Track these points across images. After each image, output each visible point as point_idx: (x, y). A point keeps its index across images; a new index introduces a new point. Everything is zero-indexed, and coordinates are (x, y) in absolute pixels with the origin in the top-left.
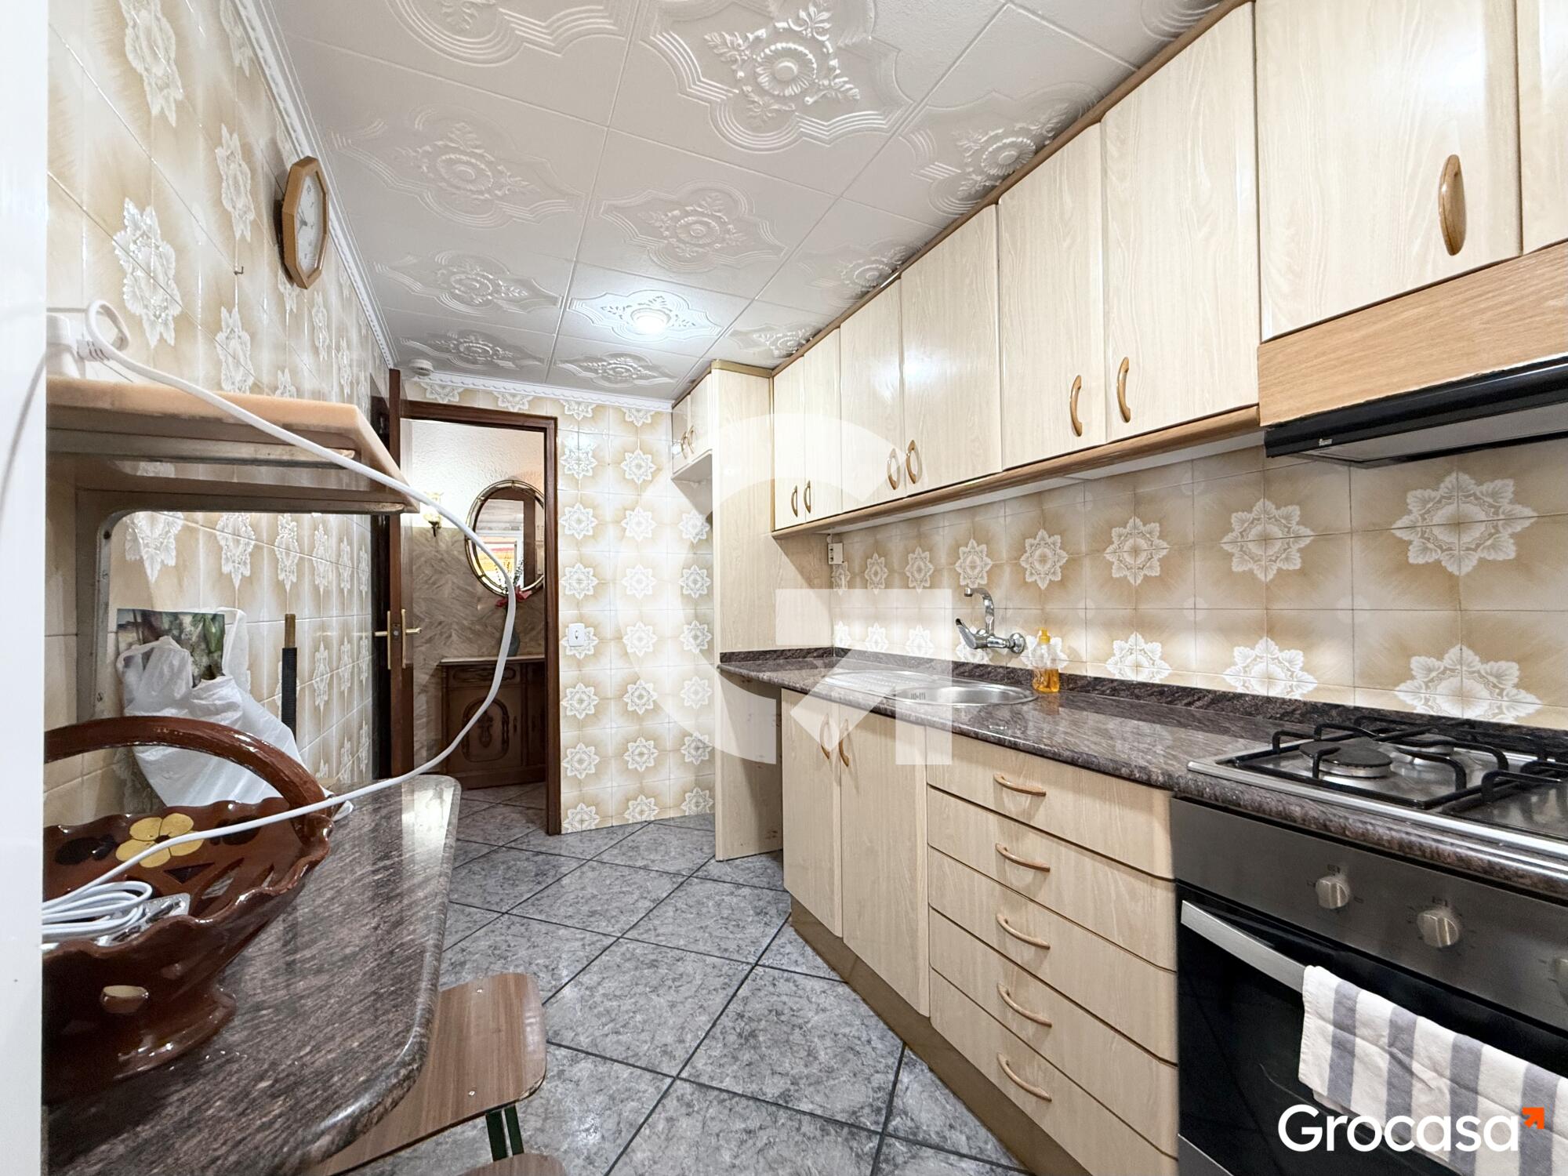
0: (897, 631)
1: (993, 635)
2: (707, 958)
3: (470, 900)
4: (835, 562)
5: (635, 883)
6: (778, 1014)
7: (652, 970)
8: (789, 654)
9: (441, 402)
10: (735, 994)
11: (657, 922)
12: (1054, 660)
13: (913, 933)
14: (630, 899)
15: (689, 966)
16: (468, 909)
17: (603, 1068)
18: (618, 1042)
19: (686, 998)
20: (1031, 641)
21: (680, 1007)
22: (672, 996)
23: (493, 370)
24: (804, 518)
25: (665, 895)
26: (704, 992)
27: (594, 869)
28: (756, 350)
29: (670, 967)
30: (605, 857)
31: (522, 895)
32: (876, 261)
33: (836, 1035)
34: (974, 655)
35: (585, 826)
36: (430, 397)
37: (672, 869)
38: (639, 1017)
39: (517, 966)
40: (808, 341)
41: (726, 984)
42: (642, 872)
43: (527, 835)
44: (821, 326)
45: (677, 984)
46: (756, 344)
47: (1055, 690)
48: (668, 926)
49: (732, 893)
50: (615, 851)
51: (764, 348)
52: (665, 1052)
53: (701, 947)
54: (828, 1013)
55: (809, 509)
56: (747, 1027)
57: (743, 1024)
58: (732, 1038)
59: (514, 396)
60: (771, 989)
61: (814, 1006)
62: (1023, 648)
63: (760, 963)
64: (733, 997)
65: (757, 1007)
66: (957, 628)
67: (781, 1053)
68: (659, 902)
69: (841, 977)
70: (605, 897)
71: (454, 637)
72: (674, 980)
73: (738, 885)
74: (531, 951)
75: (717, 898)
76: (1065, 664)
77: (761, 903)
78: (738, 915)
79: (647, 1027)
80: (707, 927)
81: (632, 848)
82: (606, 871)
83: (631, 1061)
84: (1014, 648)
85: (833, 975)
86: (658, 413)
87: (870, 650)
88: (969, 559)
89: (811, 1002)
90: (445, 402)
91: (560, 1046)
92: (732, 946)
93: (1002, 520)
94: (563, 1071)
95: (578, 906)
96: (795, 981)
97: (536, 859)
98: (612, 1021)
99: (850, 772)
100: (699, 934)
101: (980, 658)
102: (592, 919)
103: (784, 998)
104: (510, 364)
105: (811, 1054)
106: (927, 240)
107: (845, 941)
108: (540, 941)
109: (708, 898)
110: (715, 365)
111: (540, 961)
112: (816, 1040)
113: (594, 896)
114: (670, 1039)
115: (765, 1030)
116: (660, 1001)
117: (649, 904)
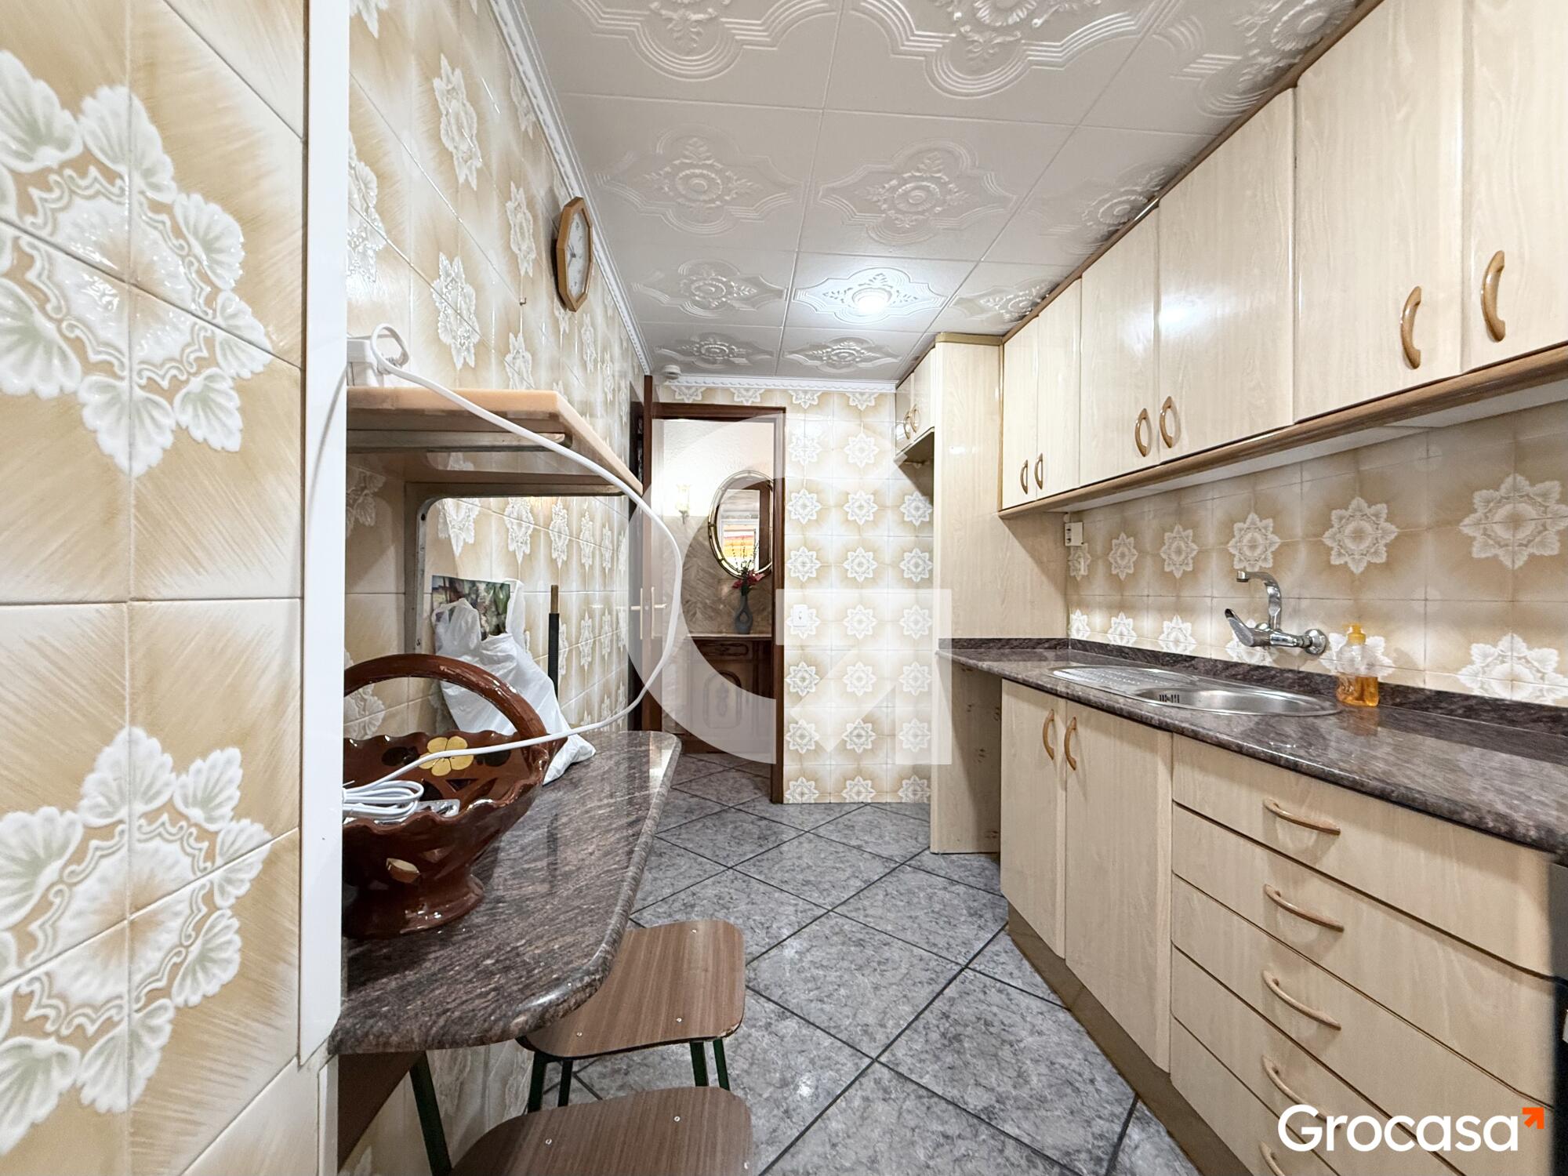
0: (1148, 623)
1: (1279, 630)
2: (914, 948)
3: (701, 851)
4: (1072, 543)
5: (848, 861)
6: (987, 1024)
7: (858, 949)
8: (1015, 643)
9: (687, 401)
10: (941, 992)
11: (866, 903)
12: (1371, 666)
13: (1151, 971)
14: (842, 876)
15: (895, 952)
16: (700, 859)
17: (806, 1031)
18: (822, 1010)
19: (891, 984)
20: (1336, 640)
21: (883, 991)
22: (876, 978)
23: (730, 367)
24: (1035, 495)
25: (876, 878)
26: (910, 982)
27: (810, 841)
28: (984, 316)
29: (876, 949)
30: (822, 831)
31: (745, 854)
32: (1127, 193)
33: (1052, 1063)
34: (1251, 655)
35: (805, 799)
36: (679, 398)
37: (885, 854)
38: (842, 991)
39: (737, 918)
40: (1043, 298)
41: (932, 979)
42: (855, 851)
43: (753, 800)
44: (1057, 279)
45: (883, 968)
46: (983, 310)
47: (1372, 703)
48: (876, 908)
49: (945, 889)
50: (831, 827)
51: (993, 313)
52: (866, 1032)
53: (909, 936)
54: (1044, 1037)
55: (1040, 485)
56: (952, 1029)
57: (947, 1025)
58: (935, 1036)
59: (747, 390)
60: (982, 996)
61: (1028, 1026)
62: (1326, 647)
63: (970, 966)
64: (938, 995)
65: (965, 1011)
66: (1226, 621)
67: (988, 1066)
68: (870, 884)
69: (1063, 1002)
70: (819, 870)
71: (699, 615)
72: (879, 963)
73: (953, 882)
74: (750, 906)
75: (929, 890)
76: (1390, 671)
77: (976, 904)
78: (949, 912)
79: (849, 1003)
80: (916, 917)
81: (847, 827)
82: (822, 844)
83: (833, 1031)
84: (1309, 648)
85: (1052, 997)
86: (881, 395)
87: (1113, 643)
88: (1249, 536)
89: (1025, 1021)
90: (690, 402)
91: (769, 1000)
92: (942, 943)
93: (1297, 489)
94: (770, 1024)
95: (794, 873)
96: (1008, 994)
97: (760, 823)
98: (817, 989)
99: (1077, 775)
100: (908, 923)
101: (1259, 657)
102: (805, 888)
103: (995, 1009)
104: (743, 361)
105: (1022, 1076)
106: (1193, 154)
107: (1068, 964)
108: (758, 899)
109: (919, 888)
110: (940, 338)
111: (757, 918)
112: (1028, 1062)
113: (809, 867)
114: (871, 1020)
115: (971, 1037)
116: (865, 981)
117: (859, 884)
